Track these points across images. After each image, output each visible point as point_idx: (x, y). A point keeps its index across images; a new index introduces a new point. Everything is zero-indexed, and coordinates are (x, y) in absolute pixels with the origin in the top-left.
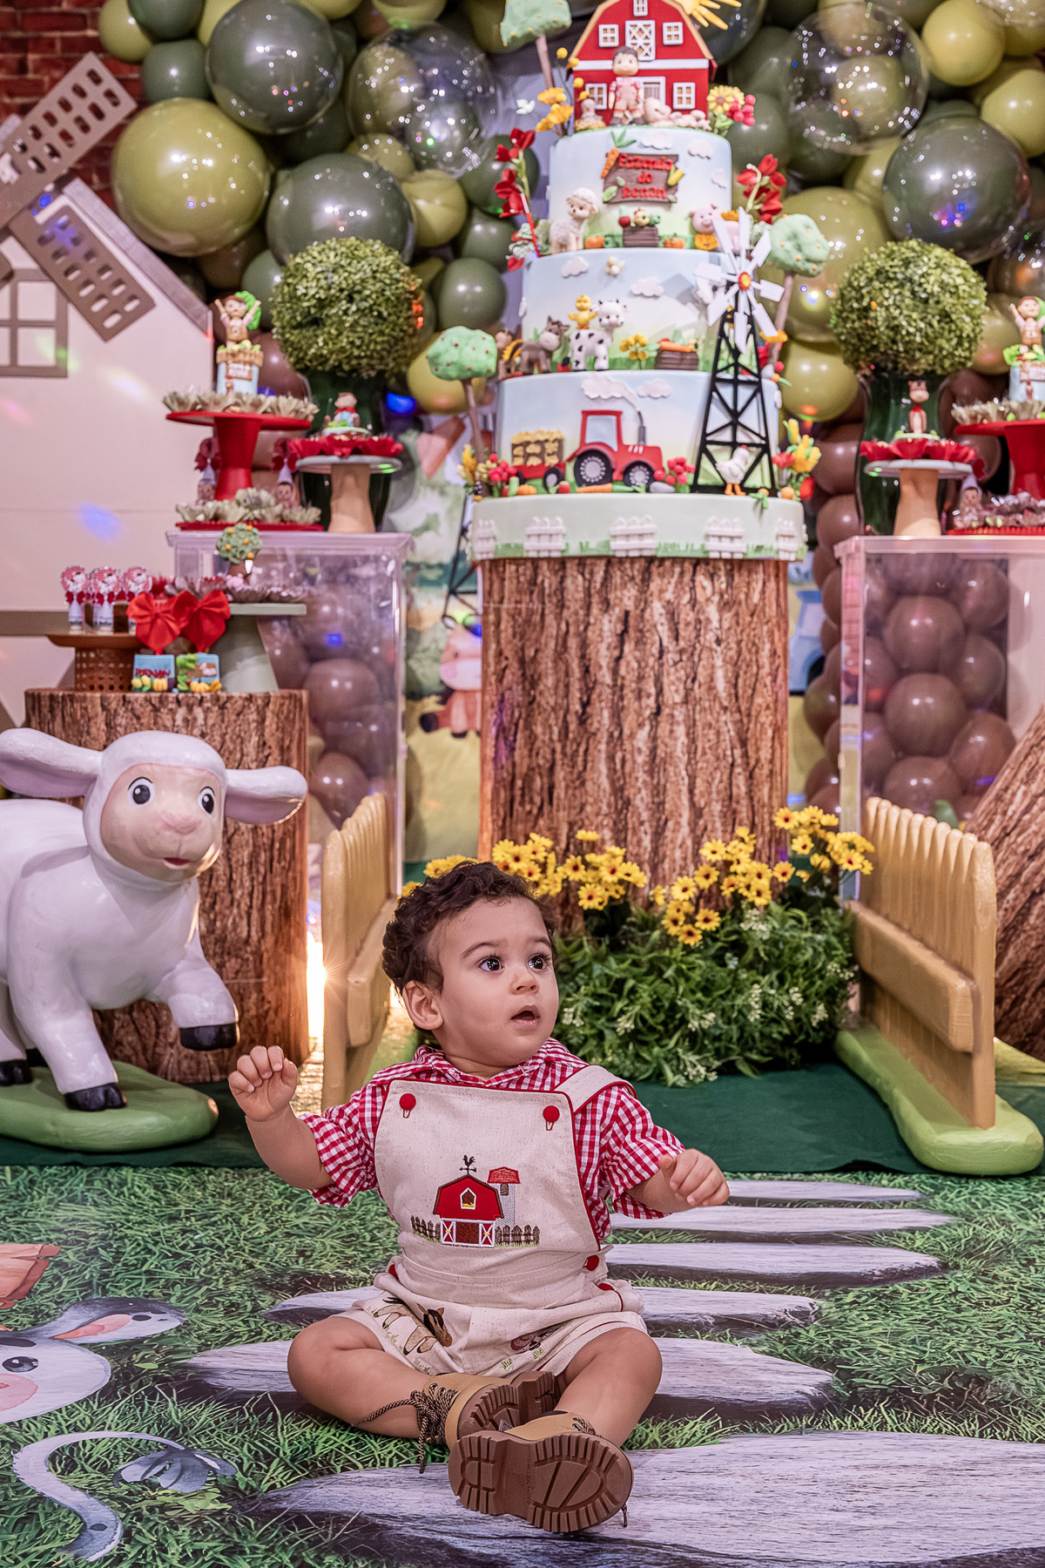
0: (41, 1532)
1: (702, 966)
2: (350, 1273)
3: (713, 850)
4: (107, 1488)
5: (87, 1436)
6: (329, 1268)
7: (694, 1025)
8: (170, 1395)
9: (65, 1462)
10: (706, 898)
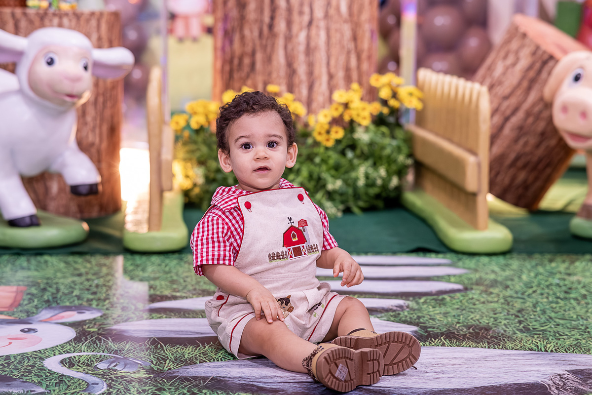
0: (69, 386)
1: (334, 157)
2: (178, 294)
3: (340, 96)
4: (92, 371)
5: (75, 354)
6: (167, 293)
7: (330, 187)
8: (109, 340)
9: (70, 363)
10: (336, 121)
